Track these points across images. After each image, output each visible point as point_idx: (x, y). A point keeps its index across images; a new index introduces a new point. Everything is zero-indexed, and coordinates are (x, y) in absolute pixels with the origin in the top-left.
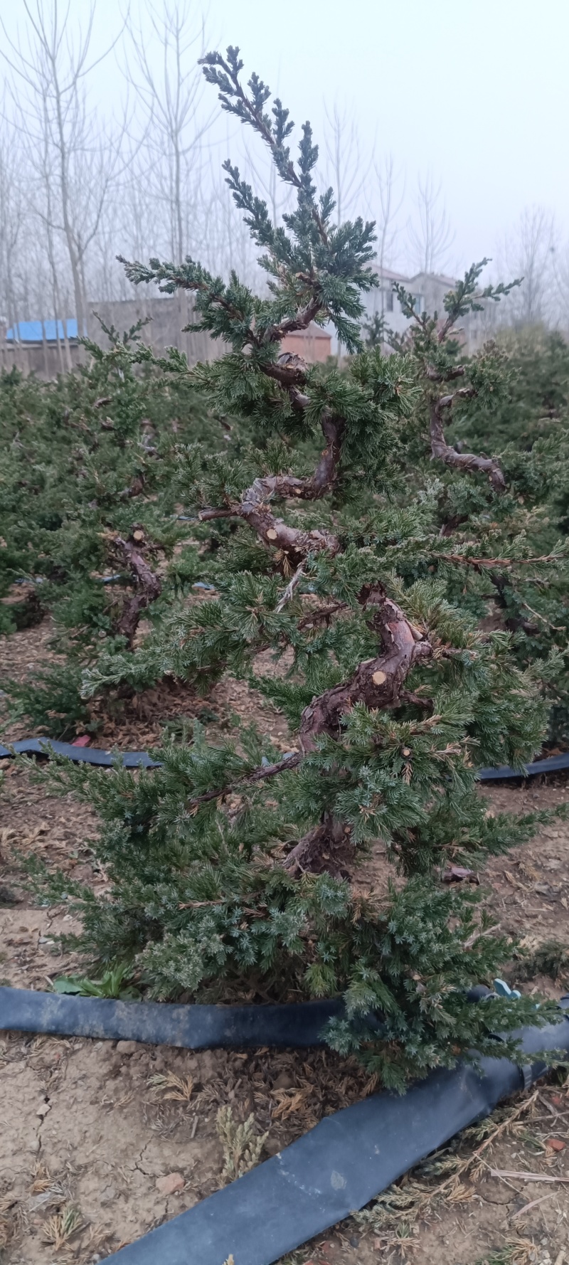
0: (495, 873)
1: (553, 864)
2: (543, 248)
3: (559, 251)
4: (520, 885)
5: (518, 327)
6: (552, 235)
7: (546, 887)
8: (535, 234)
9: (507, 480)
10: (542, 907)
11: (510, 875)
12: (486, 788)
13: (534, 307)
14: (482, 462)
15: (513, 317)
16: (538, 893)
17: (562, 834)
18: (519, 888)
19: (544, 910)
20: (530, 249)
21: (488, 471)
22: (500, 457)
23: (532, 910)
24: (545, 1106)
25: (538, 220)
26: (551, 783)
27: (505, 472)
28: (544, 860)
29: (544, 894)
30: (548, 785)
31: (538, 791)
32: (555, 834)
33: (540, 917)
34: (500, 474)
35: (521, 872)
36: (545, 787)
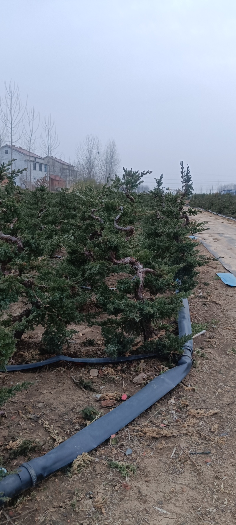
0: (14, 412)
1: (40, 405)
2: (95, 152)
3: (100, 153)
4: (24, 416)
5: (85, 181)
6: (98, 147)
7: (34, 416)
8: (92, 147)
9: (24, 247)
10: (30, 425)
11: (20, 411)
12: (22, 374)
13: (92, 174)
14: (14, 239)
15: (83, 177)
16: (30, 418)
17: (48, 391)
18: (23, 417)
19: (31, 426)
20: (90, 152)
21: (16, 242)
22: (21, 237)
23: (26, 426)
24: (5, 517)
25: (93, 141)
26: (49, 370)
27: (23, 243)
28: (37, 403)
29: (32, 419)
30: (48, 370)
31: (43, 373)
32: (45, 392)
33: (28, 429)
34: (21, 244)
35: (25, 410)
36: (46, 371)
